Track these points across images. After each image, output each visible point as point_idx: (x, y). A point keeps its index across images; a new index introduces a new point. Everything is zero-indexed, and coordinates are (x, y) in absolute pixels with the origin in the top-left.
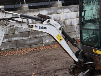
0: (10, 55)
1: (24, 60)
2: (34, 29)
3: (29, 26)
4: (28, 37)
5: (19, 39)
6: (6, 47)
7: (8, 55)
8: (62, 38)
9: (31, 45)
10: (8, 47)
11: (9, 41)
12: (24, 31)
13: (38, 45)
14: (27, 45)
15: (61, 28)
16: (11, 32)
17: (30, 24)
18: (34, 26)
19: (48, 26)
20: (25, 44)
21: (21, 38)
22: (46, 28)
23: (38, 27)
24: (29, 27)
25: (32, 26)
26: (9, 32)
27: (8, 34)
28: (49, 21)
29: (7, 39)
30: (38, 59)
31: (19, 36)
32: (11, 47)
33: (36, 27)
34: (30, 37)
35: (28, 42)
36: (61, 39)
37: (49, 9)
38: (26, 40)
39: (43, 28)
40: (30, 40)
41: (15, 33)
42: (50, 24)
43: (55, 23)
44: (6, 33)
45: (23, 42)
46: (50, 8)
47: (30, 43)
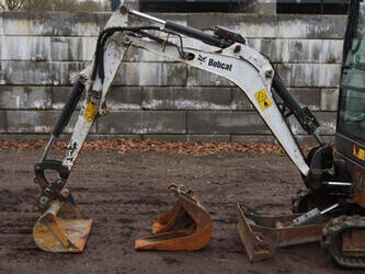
0: (158, 150)
1: (193, 169)
2: (195, 63)
3: (183, 55)
4: (229, 104)
5: (198, 106)
6: (154, 127)
7: (152, 150)
8: (270, 100)
9: (234, 133)
10: (159, 128)
11: (166, 107)
12: (218, 83)
13: (256, 138)
14: (222, 130)
15: (270, 72)
16: (176, 81)
17: (185, 50)
18: (197, 56)
19: (235, 63)
20: (214, 127)
21: (205, 105)
22: (229, 67)
23: (207, 61)
24: (183, 58)
25: (191, 57)
26: (169, 78)
27: (165, 83)
28: (237, 50)
29: (161, 102)
30: (234, 173)
31: (199, 95)
32: (170, 130)
33: (202, 59)
34: (234, 107)
35: (227, 123)
36: (266, 104)
37: (316, 19)
38: (221, 115)
39: (219, 65)
40: (232, 117)
41: (188, 84)
42: (241, 58)
43: (255, 56)
44: (160, 80)
45: (207, 119)
46: (319, 16)
47: (231, 125)
